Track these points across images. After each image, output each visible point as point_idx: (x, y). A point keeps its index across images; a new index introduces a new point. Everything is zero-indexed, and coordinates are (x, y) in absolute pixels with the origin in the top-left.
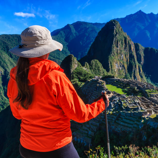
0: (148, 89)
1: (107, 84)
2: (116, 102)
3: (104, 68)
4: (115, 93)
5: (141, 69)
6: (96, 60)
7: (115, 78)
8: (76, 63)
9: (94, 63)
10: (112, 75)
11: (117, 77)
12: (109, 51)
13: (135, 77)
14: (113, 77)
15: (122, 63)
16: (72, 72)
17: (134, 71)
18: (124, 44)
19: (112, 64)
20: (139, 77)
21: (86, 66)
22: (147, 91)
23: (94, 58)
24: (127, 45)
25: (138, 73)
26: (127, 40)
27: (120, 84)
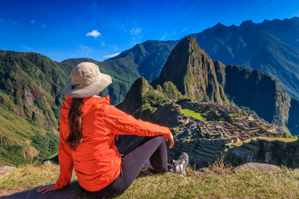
0: (232, 113)
1: (183, 108)
2: (193, 129)
3: (179, 90)
4: (192, 118)
5: (223, 92)
6: (169, 82)
7: (192, 101)
8: (147, 87)
9: (168, 85)
10: (189, 98)
11: (194, 100)
12: (185, 70)
13: (215, 100)
14: (190, 100)
15: (200, 84)
16: (143, 97)
17: (214, 94)
18: (201, 63)
19: (188, 86)
20: (221, 100)
21: (158, 89)
22: (230, 115)
23: (166, 80)
24: (205, 64)
25: (219, 96)
26: (205, 58)
27: (198, 109)
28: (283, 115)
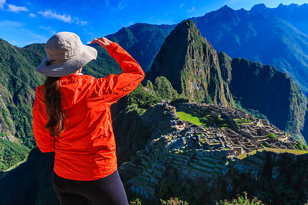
0: (238, 117)
1: (178, 111)
2: (189, 137)
3: (175, 88)
4: (189, 124)
5: (228, 89)
6: (162, 77)
7: (190, 102)
9: (160, 81)
10: (186, 98)
11: (192, 101)
12: (182, 64)
13: (219, 101)
14: (187, 101)
15: (200, 81)
17: (218, 93)
18: (202, 54)
19: (186, 83)
20: (225, 101)
21: (148, 86)
22: (235, 120)
23: (159, 75)
24: (207, 56)
25: (224, 95)
26: (207, 48)
27: (196, 112)
28: (298, 120)
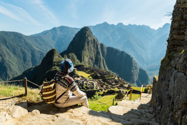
1: (78, 70)
3: (78, 59)
5: (105, 62)
6: (72, 54)
7: (85, 67)
8: (57, 55)
9: (71, 55)
10: (84, 65)
11: (87, 65)
12: (83, 48)
13: (100, 67)
15: (91, 56)
16: (54, 61)
17: (100, 63)
18: (93, 44)
19: (84, 57)
20: (103, 67)
21: (65, 57)
22: (105, 76)
23: (71, 52)
24: (95, 45)
25: (102, 64)
26: (95, 41)
27: (88, 71)
28: (135, 77)
